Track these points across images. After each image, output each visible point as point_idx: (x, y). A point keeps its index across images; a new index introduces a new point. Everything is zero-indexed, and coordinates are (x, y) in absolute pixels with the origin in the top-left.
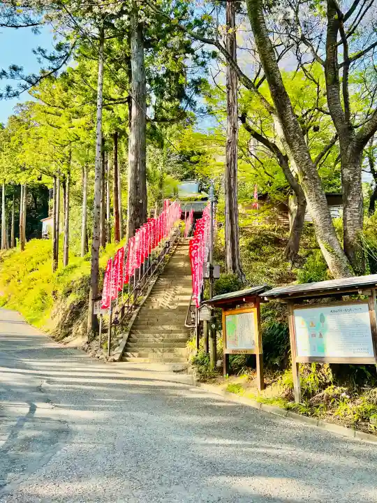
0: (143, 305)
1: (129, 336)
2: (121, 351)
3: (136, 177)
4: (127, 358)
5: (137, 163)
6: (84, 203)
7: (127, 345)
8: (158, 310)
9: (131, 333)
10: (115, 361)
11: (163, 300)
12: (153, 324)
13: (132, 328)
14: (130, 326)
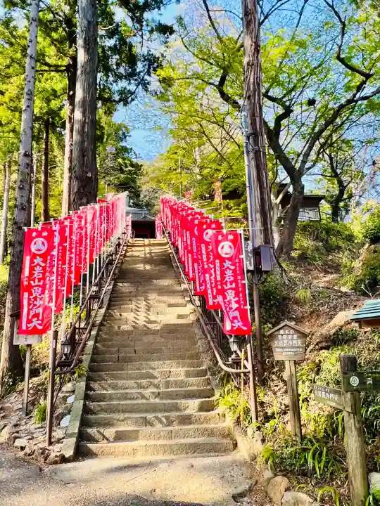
0: (101, 324)
1: (88, 388)
2: (75, 429)
3: (82, 142)
4: (92, 446)
5: (84, 122)
6: (5, 208)
7: (86, 410)
8: (129, 333)
9: (89, 379)
10: (64, 460)
11: (133, 315)
12: (129, 360)
13: (91, 369)
14: (85, 364)
